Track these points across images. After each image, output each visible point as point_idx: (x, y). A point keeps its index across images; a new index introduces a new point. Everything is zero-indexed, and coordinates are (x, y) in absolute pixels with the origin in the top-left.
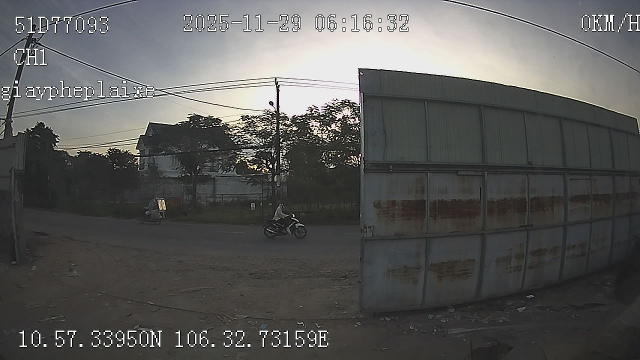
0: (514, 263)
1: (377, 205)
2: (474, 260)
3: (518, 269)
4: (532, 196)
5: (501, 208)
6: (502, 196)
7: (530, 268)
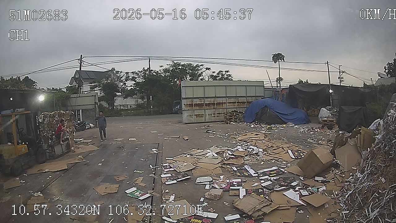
0: (213, 115)
1: (185, 105)
2: (203, 114)
3: (214, 116)
4: (216, 102)
5: (209, 105)
6: (209, 103)
7: (217, 116)
